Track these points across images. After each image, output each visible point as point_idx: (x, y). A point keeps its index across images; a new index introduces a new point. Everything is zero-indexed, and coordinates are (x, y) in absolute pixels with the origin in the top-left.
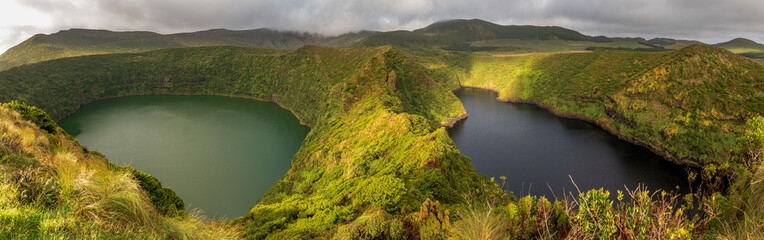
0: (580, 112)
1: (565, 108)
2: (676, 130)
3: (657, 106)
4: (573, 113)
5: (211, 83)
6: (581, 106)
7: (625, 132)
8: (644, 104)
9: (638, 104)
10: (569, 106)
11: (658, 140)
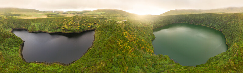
0: (56, 31)
1: (51, 31)
2: (79, 29)
3: (74, 26)
4: (54, 32)
5: (204, 23)
6: (55, 30)
7: (68, 32)
8: (71, 27)
9: (70, 27)
10: (52, 30)
11: (76, 31)
